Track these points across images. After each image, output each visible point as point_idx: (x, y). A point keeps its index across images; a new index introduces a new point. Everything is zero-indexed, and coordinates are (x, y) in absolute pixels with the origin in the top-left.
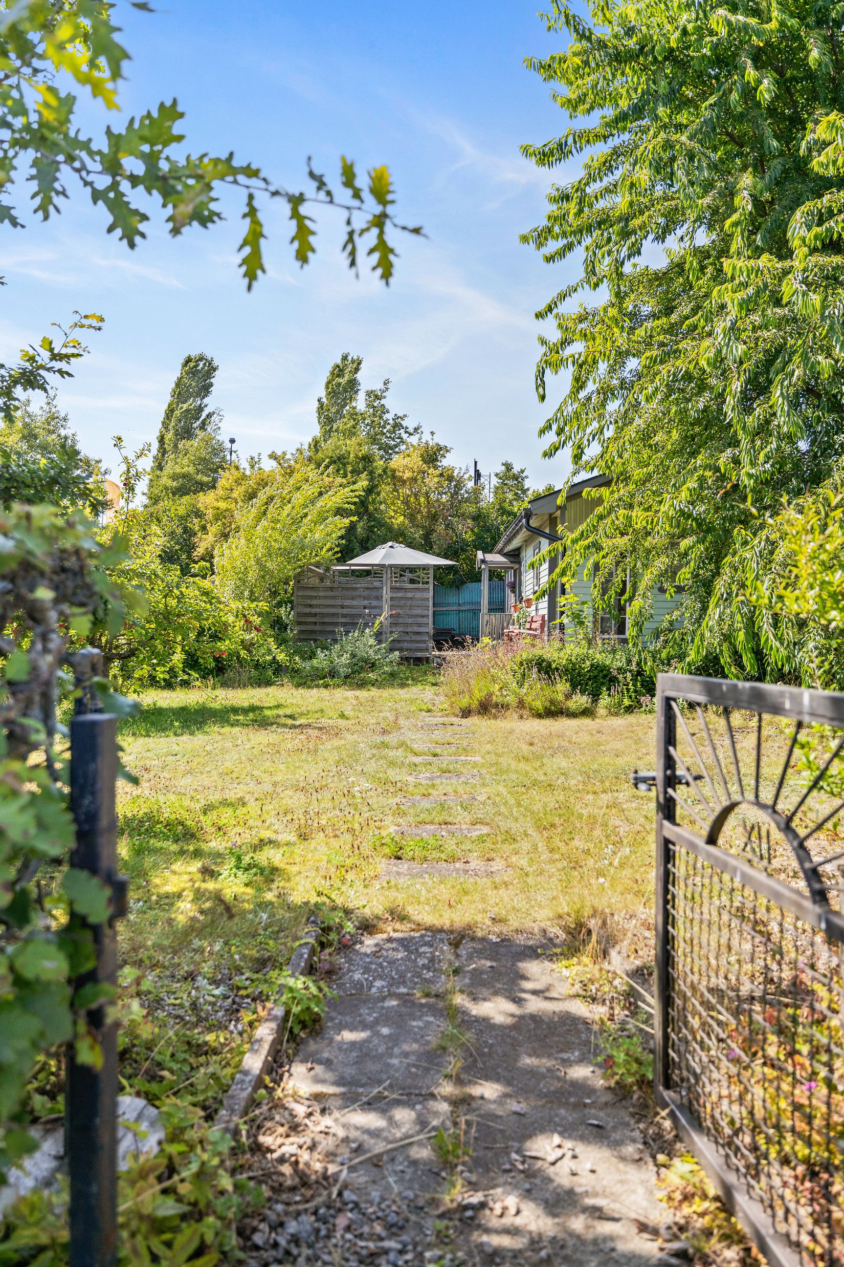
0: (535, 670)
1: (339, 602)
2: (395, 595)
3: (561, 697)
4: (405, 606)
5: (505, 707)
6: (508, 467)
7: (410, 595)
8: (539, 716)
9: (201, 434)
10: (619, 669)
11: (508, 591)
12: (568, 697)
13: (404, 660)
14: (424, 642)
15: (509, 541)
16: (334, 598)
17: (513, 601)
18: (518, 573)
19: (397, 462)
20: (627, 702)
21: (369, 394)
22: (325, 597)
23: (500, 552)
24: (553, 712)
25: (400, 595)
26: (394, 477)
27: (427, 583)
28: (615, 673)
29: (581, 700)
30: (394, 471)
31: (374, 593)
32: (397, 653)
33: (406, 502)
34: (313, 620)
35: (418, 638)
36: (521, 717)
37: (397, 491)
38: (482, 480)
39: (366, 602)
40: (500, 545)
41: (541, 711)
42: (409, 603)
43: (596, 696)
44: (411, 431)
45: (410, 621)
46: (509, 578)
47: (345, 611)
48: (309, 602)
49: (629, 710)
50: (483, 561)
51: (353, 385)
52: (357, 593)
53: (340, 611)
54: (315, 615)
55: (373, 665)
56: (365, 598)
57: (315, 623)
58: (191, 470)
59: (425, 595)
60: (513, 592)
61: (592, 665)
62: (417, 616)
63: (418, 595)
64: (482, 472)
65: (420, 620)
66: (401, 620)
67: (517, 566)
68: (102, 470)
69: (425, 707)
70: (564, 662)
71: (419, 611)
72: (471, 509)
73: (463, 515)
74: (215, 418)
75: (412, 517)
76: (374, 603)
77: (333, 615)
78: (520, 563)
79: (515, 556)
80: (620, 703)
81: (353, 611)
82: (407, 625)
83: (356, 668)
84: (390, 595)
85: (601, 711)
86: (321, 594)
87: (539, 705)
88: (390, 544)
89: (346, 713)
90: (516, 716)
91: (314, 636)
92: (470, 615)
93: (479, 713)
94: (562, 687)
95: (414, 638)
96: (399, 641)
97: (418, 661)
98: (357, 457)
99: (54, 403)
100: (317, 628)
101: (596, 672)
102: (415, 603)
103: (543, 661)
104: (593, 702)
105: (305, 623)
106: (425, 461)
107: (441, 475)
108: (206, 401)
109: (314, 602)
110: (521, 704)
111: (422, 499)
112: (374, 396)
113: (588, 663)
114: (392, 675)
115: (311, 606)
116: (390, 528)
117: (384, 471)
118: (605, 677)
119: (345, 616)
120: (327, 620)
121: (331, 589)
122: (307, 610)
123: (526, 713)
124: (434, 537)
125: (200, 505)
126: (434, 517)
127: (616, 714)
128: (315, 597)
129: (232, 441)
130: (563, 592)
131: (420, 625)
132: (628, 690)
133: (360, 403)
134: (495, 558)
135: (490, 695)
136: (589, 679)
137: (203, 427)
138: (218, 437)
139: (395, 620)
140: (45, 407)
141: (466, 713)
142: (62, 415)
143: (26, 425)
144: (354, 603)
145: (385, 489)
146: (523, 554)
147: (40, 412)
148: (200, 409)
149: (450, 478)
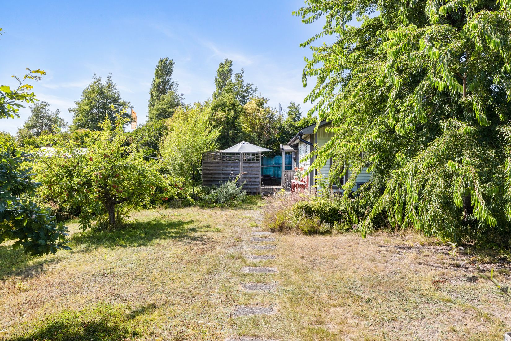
0: (304, 212)
1: (221, 168)
2: (245, 165)
3: (316, 225)
4: (249, 170)
5: (290, 228)
6: (293, 104)
7: (251, 165)
8: (306, 234)
9: (169, 91)
10: (342, 211)
11: (293, 160)
12: (319, 224)
13: (249, 193)
14: (257, 185)
15: (294, 141)
16: (219, 166)
17: (295, 165)
18: (297, 154)
19: (246, 106)
20: (346, 227)
21: (236, 75)
22: (215, 166)
23: (290, 145)
24: (313, 232)
25: (247, 165)
26: (245, 112)
27: (259, 160)
28: (341, 213)
29: (325, 226)
30: (245, 110)
31: (236, 165)
32: (245, 191)
33: (251, 122)
34: (210, 176)
35: (255, 183)
36: (298, 234)
37: (247, 118)
38: (283, 111)
39: (232, 168)
40: (289, 143)
41: (307, 232)
42: (251, 169)
43: (332, 224)
44: (254, 90)
45: (251, 176)
46: (294, 156)
47: (224, 172)
48: (208, 168)
49: (347, 230)
50: (283, 149)
51: (230, 71)
52: (229, 165)
53: (222, 172)
54: (211, 174)
55: (235, 197)
56: (232, 167)
57: (211, 177)
58: (165, 107)
59: (257, 165)
60: (295, 161)
61: (330, 209)
62: (254, 174)
63: (255, 165)
64: (283, 108)
65: (256, 176)
66: (247, 176)
67: (296, 151)
68: (131, 106)
69: (255, 224)
70: (317, 207)
71: (255, 172)
72: (278, 125)
73: (274, 127)
74: (174, 85)
75: (253, 128)
76: (236, 169)
77: (219, 174)
78: (298, 150)
79: (296, 147)
80: (343, 227)
81: (227, 172)
82: (250, 178)
83: (228, 198)
84: (242, 165)
85: (335, 232)
86: (213, 165)
87: (305, 229)
88: (243, 142)
89: (219, 229)
90: (295, 233)
91: (210, 183)
92: (278, 169)
93: (279, 231)
94: (317, 219)
95: (253, 183)
96: (247, 185)
97: (255, 194)
98: (230, 104)
99: (111, 79)
100: (212, 179)
101: (332, 212)
102: (253, 168)
103: (308, 207)
104: (331, 227)
105: (207, 177)
106: (258, 105)
107: (265, 111)
108: (171, 77)
109: (211, 168)
110: (298, 227)
111: (258, 121)
112: (239, 76)
113: (328, 208)
114: (243, 201)
115: (209, 170)
116: (244, 133)
117: (242, 110)
118: (336, 214)
119: (223, 174)
120: (216, 176)
121: (218, 163)
122: (208, 172)
123: (300, 232)
124: (262, 137)
125: (165, 124)
126: (262, 128)
127: (341, 233)
128: (211, 166)
129: (182, 95)
130: (316, 173)
131: (255, 178)
132: (346, 221)
133: (233, 79)
134: (287, 148)
135: (284, 222)
136: (329, 215)
137: (170, 88)
138: (177, 93)
139: (245, 175)
140: (107, 81)
141: (273, 231)
142: (114, 85)
143: (99, 89)
144: (228, 169)
145: (241, 118)
146: (299, 146)
147: (105, 83)
148: (168, 81)
149: (269, 113)
